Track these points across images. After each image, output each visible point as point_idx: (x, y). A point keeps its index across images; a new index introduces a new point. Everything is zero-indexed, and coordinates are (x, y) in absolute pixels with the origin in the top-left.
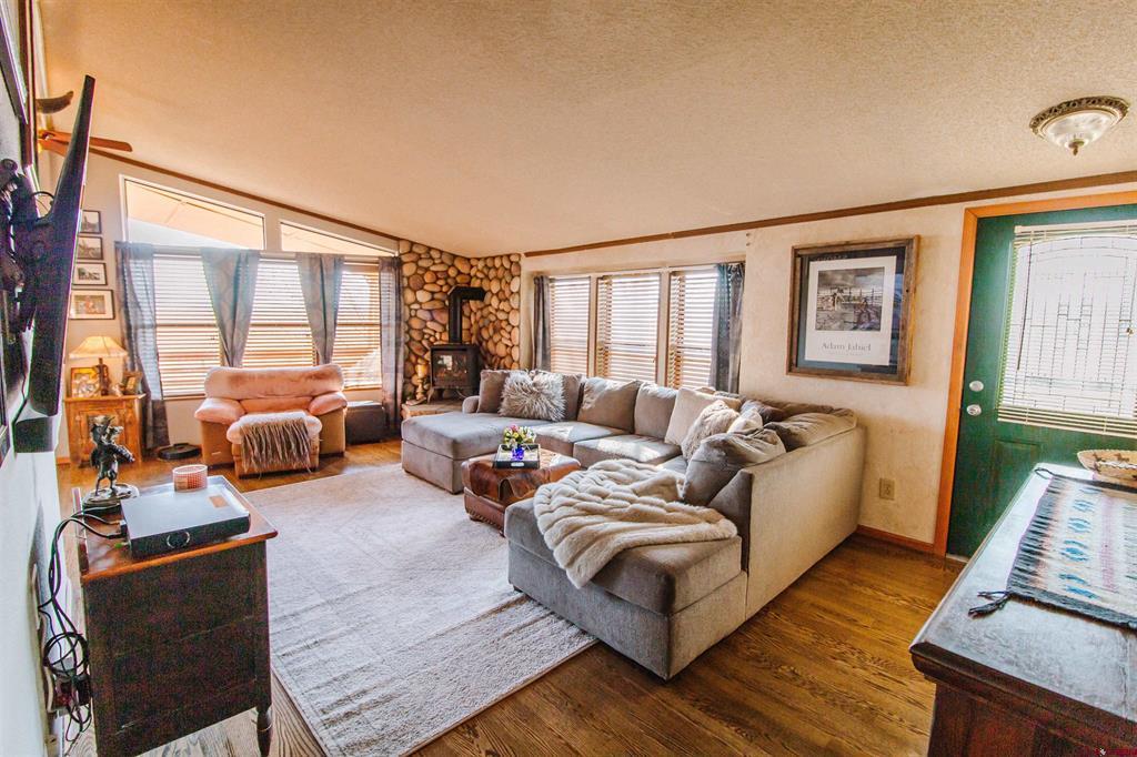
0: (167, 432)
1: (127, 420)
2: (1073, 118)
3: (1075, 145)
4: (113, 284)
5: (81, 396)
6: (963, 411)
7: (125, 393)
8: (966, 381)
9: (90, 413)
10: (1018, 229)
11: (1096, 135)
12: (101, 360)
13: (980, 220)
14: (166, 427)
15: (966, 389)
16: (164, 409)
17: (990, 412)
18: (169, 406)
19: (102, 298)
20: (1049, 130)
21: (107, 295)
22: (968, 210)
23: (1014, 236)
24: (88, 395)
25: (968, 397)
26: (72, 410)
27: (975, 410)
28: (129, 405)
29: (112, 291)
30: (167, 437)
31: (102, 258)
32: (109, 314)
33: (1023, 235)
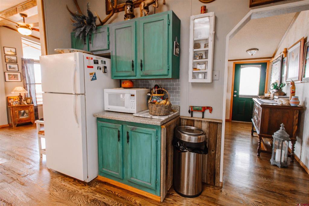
0: (38, 115)
1: (31, 112)
2: (252, 51)
3: (252, 55)
4: (20, 71)
5: (14, 105)
6: (233, 96)
7: (28, 103)
8: (234, 91)
9: (20, 110)
10: (241, 66)
11: (255, 53)
12: (20, 94)
13: (236, 64)
14: (38, 114)
15: (234, 92)
16: (37, 109)
17: (238, 96)
18: (38, 107)
19: (17, 75)
20: (249, 52)
21: (19, 74)
22: (234, 63)
23: (241, 67)
24: (17, 105)
25: (234, 94)
26: (14, 109)
27: (235, 96)
28: (31, 107)
29: (20, 73)
30: (38, 117)
31: (17, 63)
32: (20, 80)
33: (242, 67)
